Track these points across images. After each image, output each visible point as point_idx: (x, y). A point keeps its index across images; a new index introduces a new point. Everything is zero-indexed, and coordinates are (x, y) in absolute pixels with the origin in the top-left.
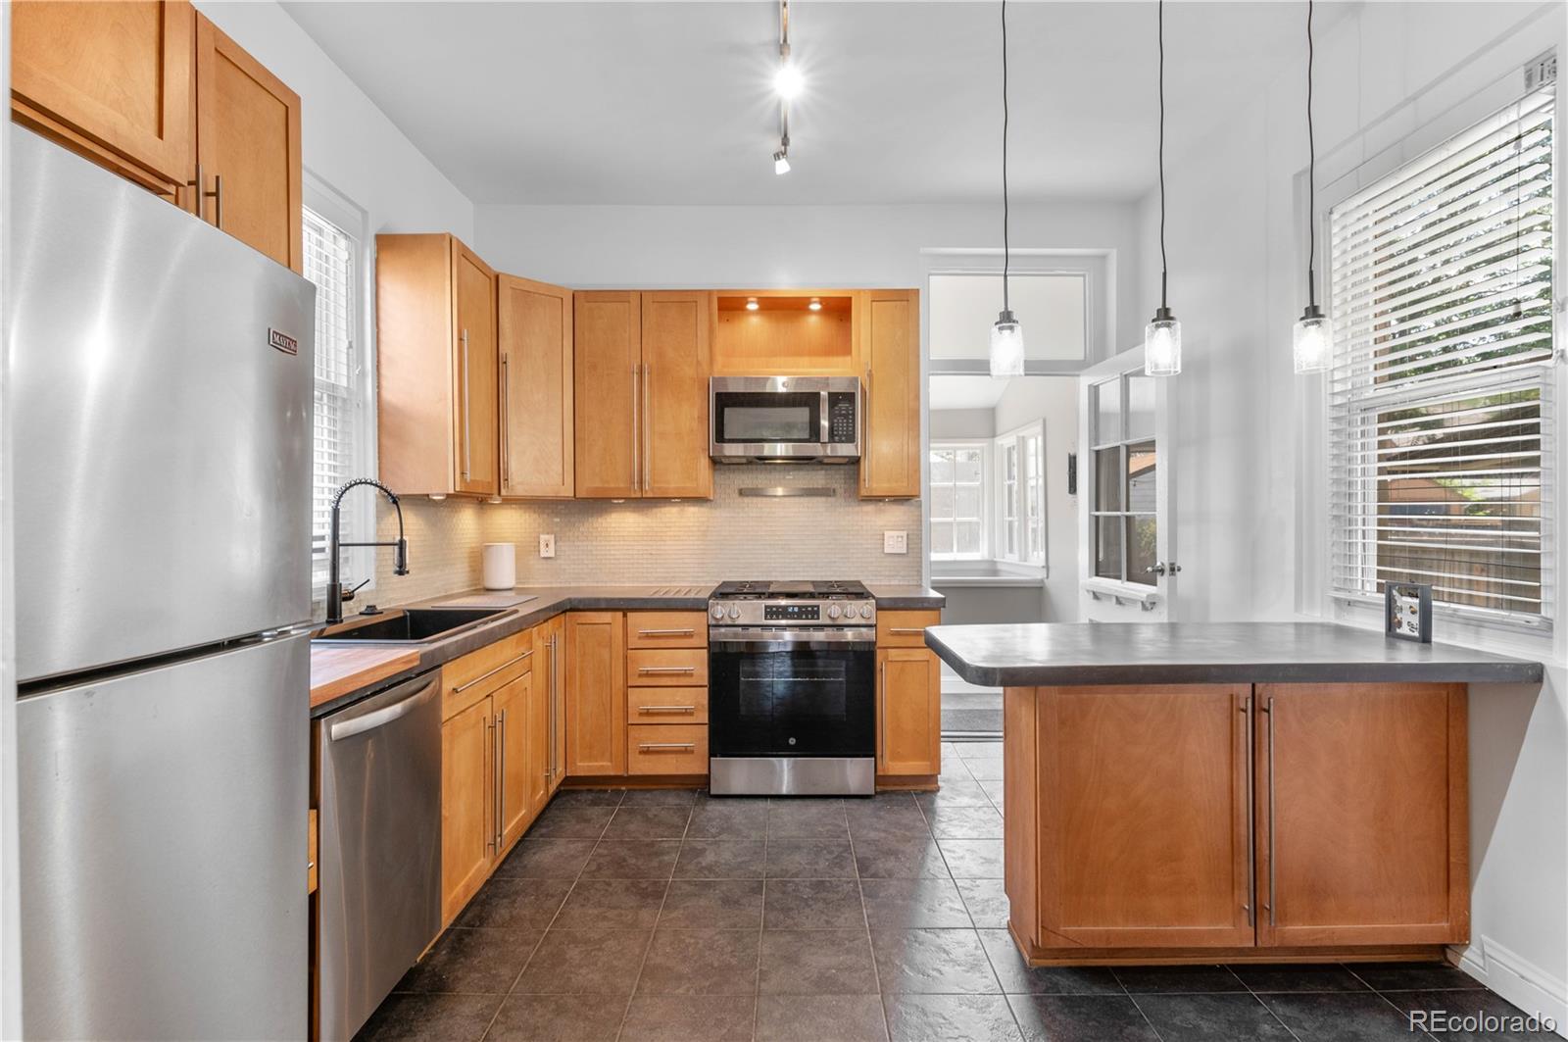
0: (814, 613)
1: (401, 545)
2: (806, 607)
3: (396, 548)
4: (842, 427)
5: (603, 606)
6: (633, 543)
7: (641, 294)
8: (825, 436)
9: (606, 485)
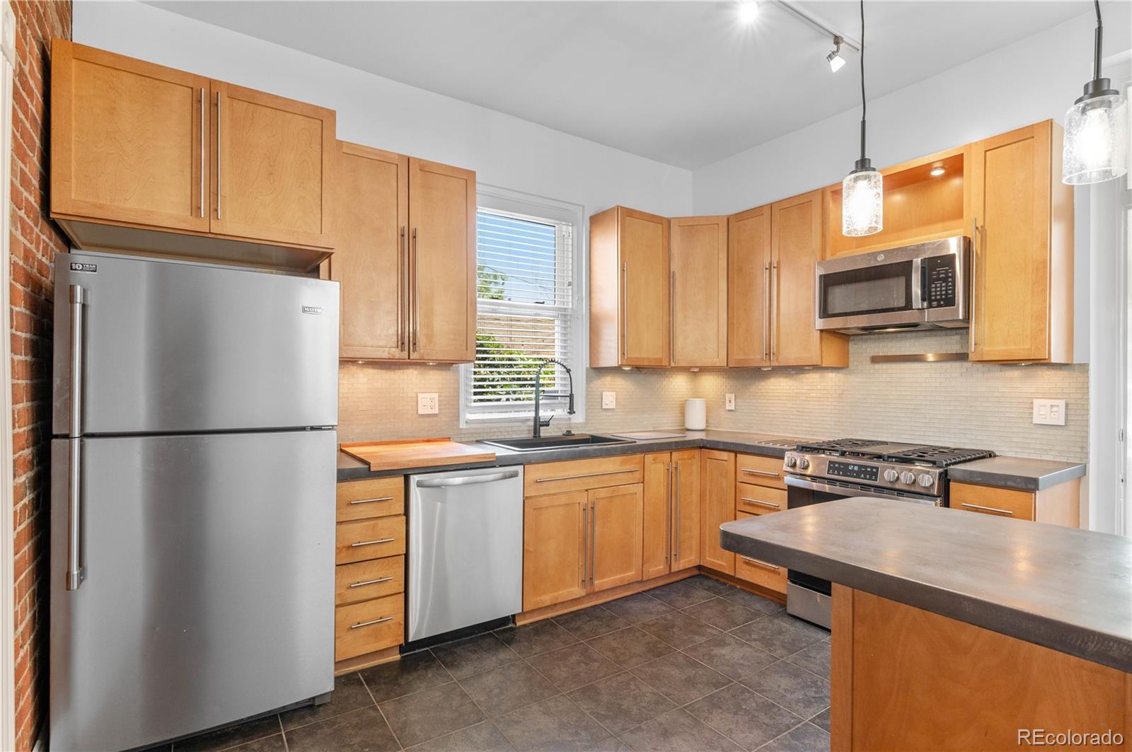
0: (874, 473)
1: (571, 396)
2: (866, 467)
3: (568, 398)
4: (941, 291)
5: (721, 447)
6: (786, 402)
7: (771, 205)
8: (917, 302)
9: (747, 357)
